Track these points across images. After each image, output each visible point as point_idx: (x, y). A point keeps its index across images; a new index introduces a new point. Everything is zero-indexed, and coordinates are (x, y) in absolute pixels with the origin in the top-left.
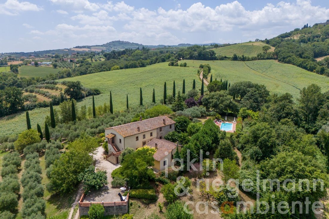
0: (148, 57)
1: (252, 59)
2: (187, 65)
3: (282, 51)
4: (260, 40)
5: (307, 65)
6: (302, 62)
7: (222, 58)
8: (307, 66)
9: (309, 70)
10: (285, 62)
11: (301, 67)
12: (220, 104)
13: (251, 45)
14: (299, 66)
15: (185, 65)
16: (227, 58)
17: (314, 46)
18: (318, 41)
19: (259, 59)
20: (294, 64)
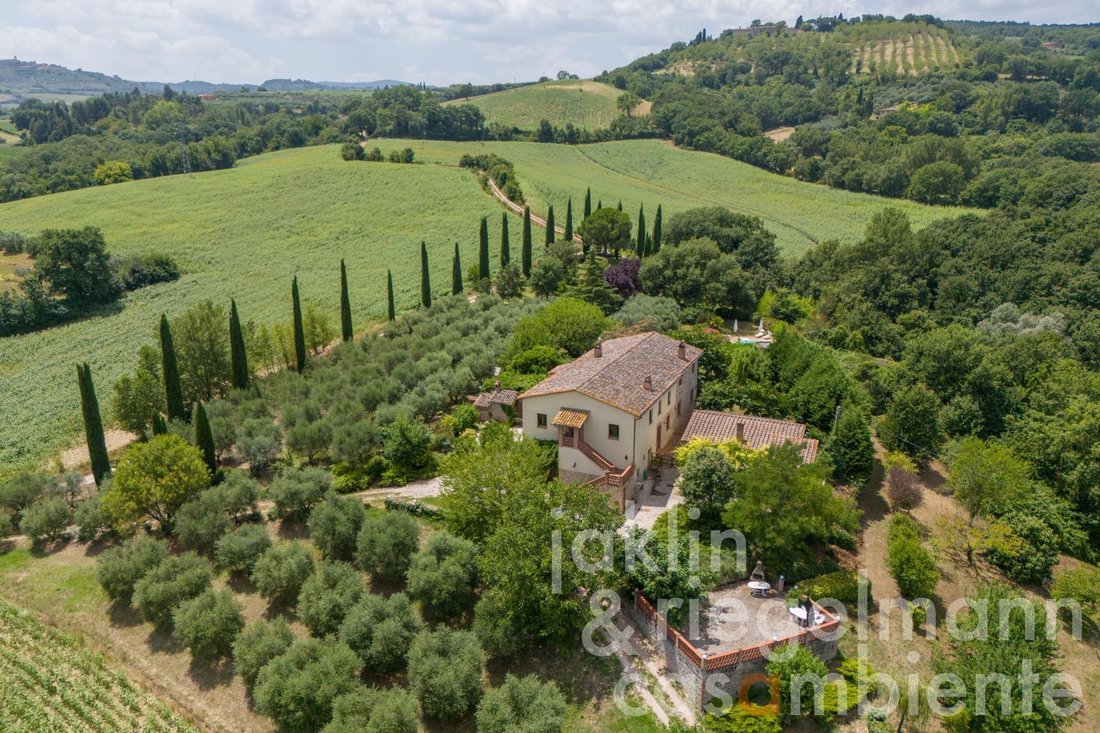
0: (217, 127)
1: (598, 136)
2: (416, 157)
3: (681, 112)
4: (571, 74)
5: (765, 155)
6: (752, 149)
7: (506, 133)
8: (768, 158)
9: (772, 170)
10: (698, 148)
11: (749, 161)
12: (707, 282)
13: (575, 91)
14: (739, 158)
15: (408, 157)
16: (522, 132)
17: (741, 97)
18: (747, 84)
19: (617, 138)
20: (724, 153)
